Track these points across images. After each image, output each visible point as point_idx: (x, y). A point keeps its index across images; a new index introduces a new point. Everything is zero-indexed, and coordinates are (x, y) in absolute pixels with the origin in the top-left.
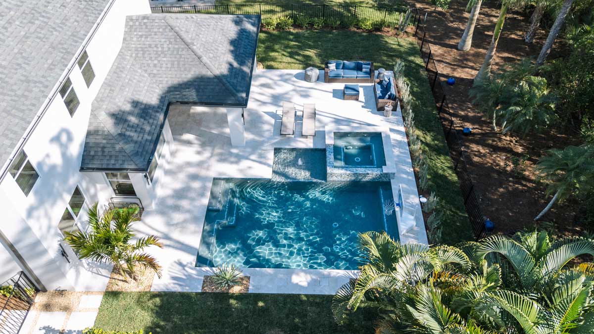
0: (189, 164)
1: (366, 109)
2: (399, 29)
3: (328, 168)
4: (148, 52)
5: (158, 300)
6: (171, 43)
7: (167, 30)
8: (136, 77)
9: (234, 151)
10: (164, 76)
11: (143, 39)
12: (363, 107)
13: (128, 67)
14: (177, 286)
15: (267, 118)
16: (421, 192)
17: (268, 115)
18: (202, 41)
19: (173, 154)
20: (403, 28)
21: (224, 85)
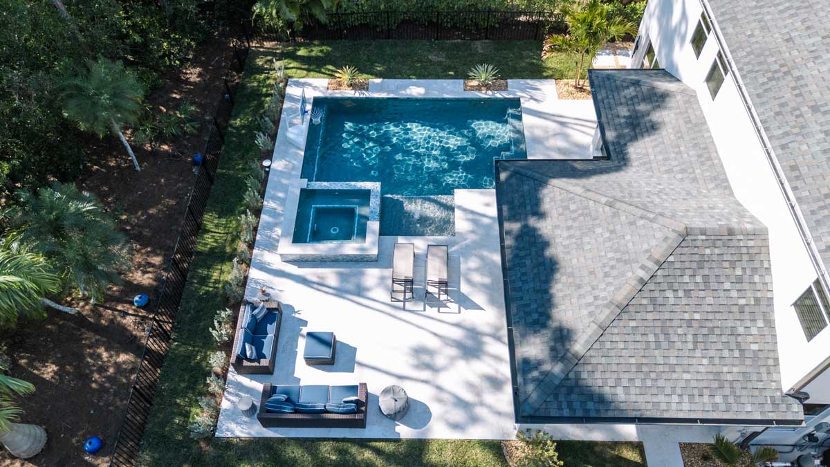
3: (379, 189)
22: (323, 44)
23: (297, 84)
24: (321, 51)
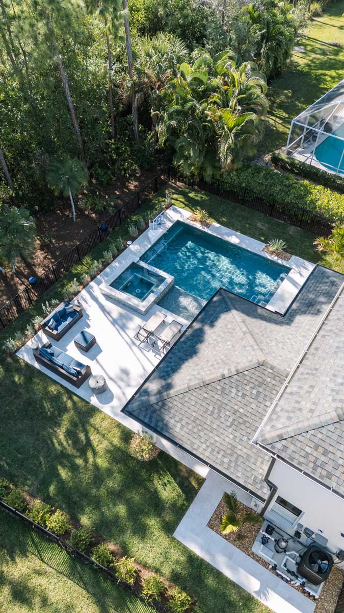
22: (205, 194)
23: (175, 210)
24: (201, 198)
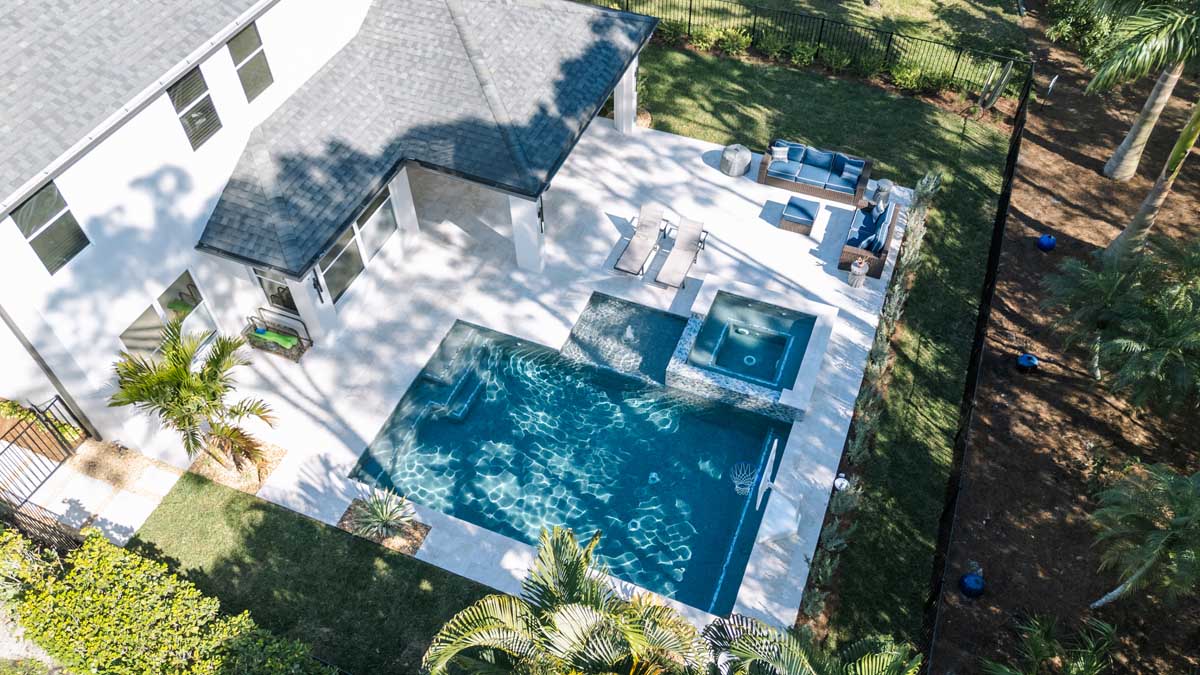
0: (426, 280)
1: (817, 259)
2: (979, 99)
3: (672, 361)
4: (396, 54)
5: (260, 515)
6: (441, 45)
7: (443, 19)
8: (360, 98)
9: (518, 277)
10: (411, 105)
11: (397, 27)
12: (812, 252)
13: (352, 75)
14: (302, 502)
15: (608, 226)
16: (845, 468)
17: (613, 221)
18: (503, 51)
19: (408, 253)
20: (991, 98)
21: (509, 146)
